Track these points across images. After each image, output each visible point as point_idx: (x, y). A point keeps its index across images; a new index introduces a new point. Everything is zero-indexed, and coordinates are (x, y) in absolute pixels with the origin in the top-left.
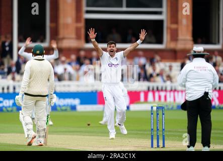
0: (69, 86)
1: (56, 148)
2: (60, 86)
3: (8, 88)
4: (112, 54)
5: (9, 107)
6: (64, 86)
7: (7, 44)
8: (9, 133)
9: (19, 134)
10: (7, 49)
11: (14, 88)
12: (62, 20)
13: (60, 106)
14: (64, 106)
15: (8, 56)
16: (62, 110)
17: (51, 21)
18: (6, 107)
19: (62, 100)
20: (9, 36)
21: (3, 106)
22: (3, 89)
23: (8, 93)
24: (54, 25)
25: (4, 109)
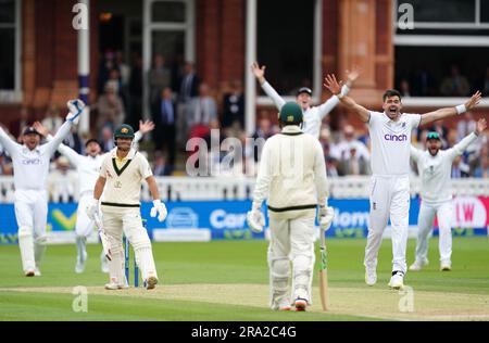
0: (360, 186)
1: (333, 315)
2: (341, 186)
3: (235, 190)
4: (394, 114)
5: (238, 229)
6: (351, 185)
7: (234, 99)
8: (236, 283)
9: (257, 286)
10: (234, 109)
11: (248, 191)
12: (347, 50)
13: (342, 228)
14: (350, 226)
15: (236, 125)
16: (346, 236)
17: (325, 52)
18: (231, 230)
19: (346, 215)
20: (238, 83)
21: (225, 228)
22: (225, 191)
23: (236, 201)
24: (330, 59)
25: (227, 233)
